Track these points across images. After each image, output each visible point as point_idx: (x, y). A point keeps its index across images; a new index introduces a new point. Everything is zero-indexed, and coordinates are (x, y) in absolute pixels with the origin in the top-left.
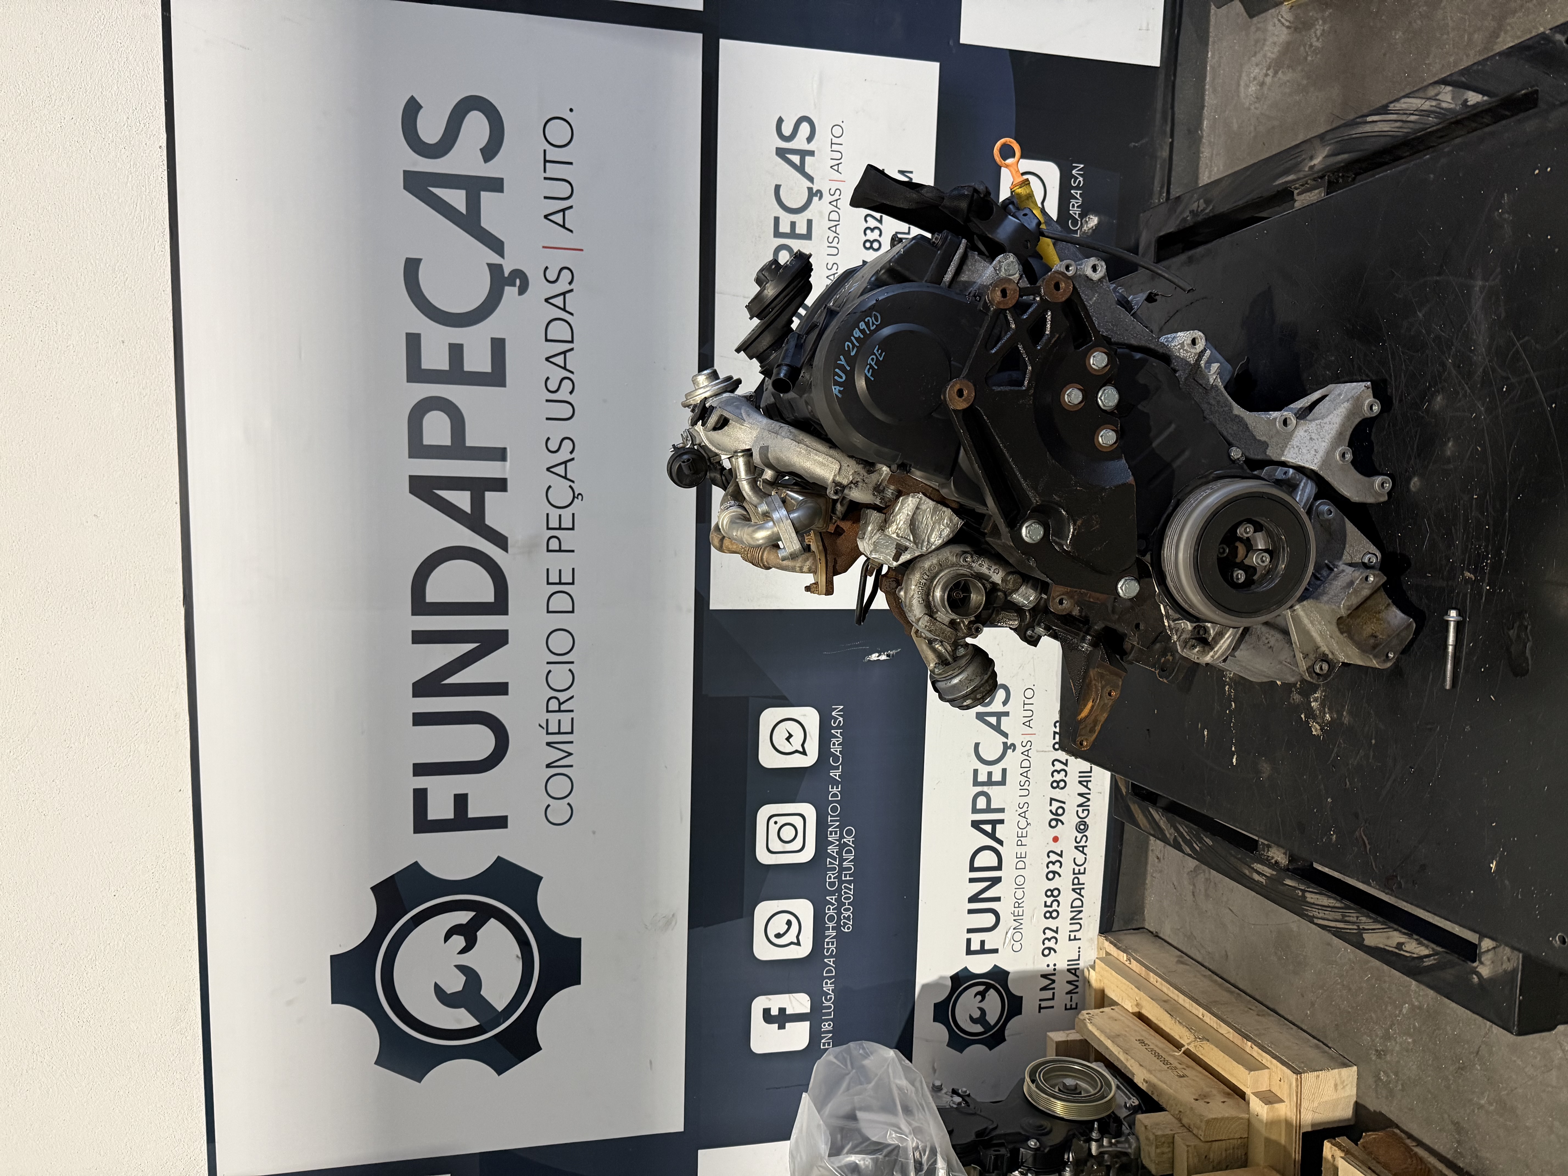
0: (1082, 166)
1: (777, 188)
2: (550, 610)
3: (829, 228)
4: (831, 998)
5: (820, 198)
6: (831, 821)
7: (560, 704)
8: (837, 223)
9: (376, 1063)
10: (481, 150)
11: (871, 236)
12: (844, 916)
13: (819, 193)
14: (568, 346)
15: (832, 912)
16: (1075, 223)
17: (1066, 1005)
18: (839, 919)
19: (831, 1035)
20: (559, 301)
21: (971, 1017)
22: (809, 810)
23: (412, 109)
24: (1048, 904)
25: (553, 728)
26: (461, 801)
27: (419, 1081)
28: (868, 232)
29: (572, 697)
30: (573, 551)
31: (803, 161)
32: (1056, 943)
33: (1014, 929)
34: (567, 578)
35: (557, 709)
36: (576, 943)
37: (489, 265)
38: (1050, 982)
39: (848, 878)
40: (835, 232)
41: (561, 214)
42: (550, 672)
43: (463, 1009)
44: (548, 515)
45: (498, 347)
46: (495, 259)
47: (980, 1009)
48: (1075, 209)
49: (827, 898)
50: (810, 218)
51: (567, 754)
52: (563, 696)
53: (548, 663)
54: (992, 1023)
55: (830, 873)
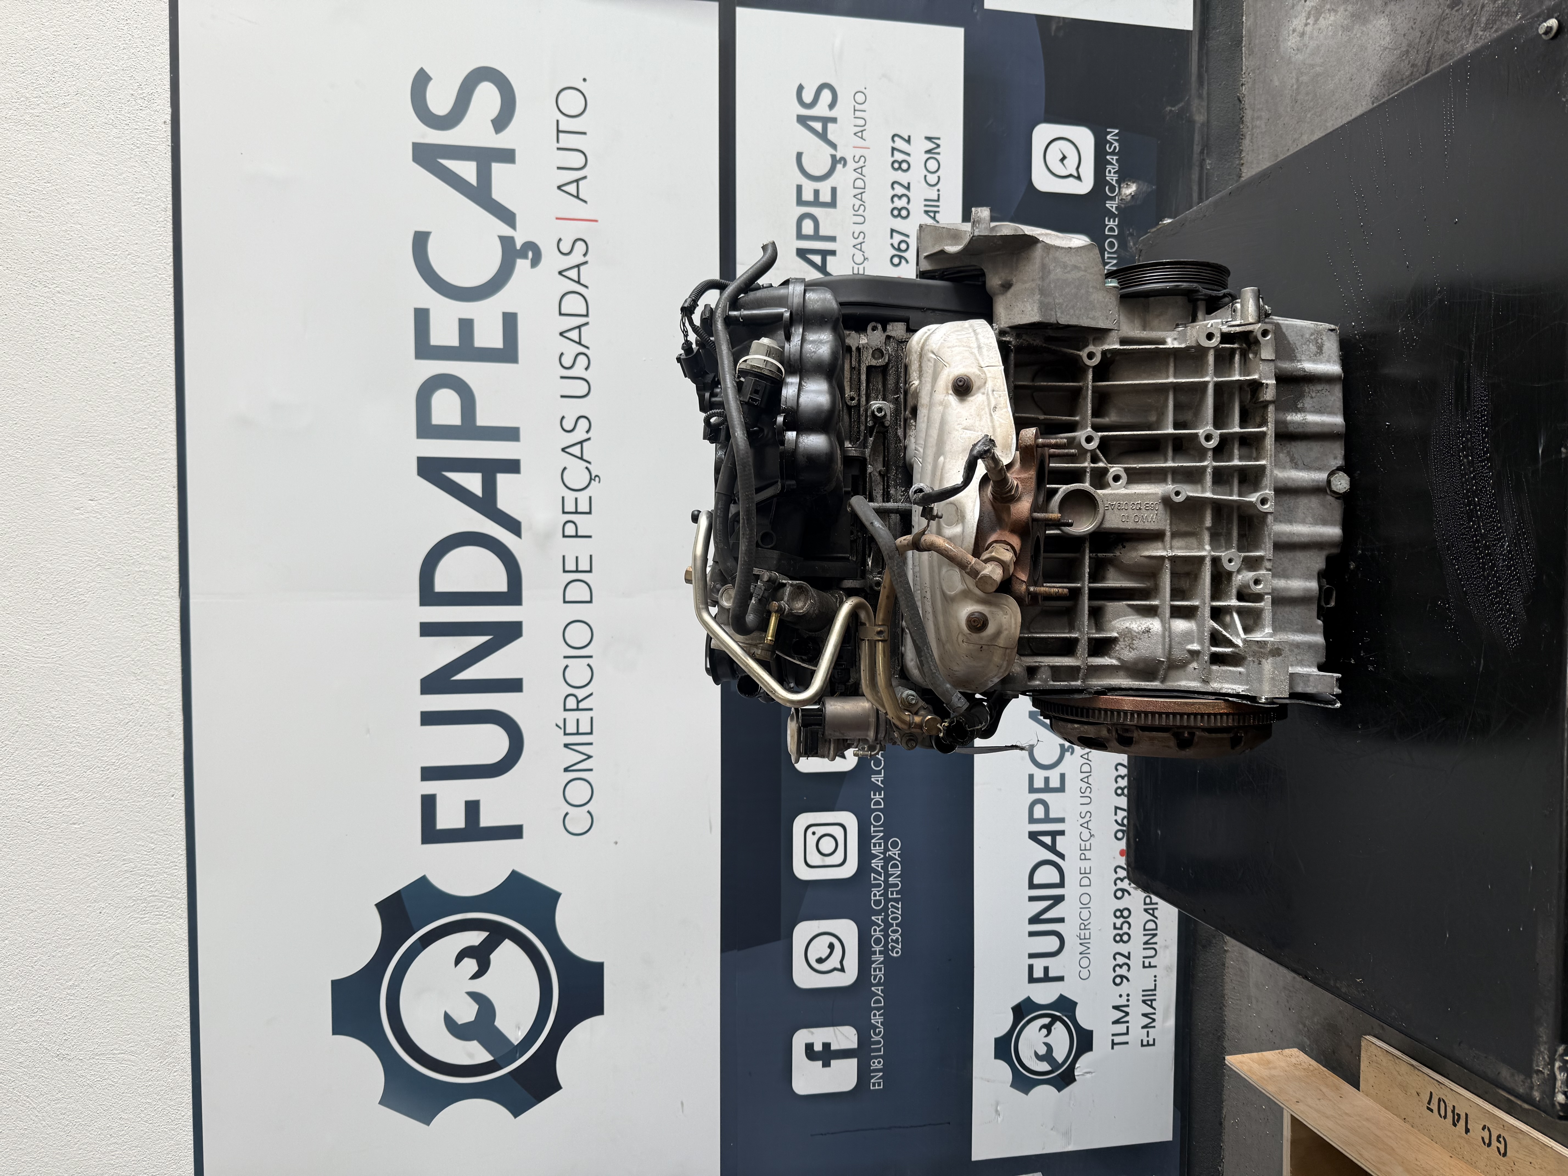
0: (1117, 131)
1: (799, 156)
2: (567, 599)
3: (854, 196)
4: (880, 1032)
5: (845, 165)
6: (875, 831)
7: (578, 702)
8: (863, 190)
9: (380, 1103)
10: (492, 121)
11: (899, 203)
12: (892, 939)
13: (843, 161)
14: (583, 320)
15: (878, 934)
16: (1112, 189)
17: (1142, 1041)
18: (887, 943)
19: (881, 1074)
20: (573, 274)
21: (1036, 1054)
22: (849, 819)
23: (421, 80)
24: (1118, 925)
25: (571, 729)
26: (472, 808)
27: (428, 1125)
28: (896, 199)
29: (591, 694)
30: (590, 537)
31: (825, 128)
32: (1129, 970)
33: (1081, 953)
34: (584, 565)
35: (575, 707)
36: (597, 969)
37: (501, 238)
38: (1123, 1014)
39: (895, 896)
40: (861, 200)
41: (575, 184)
42: (567, 666)
43: (475, 1043)
44: (563, 498)
45: (510, 321)
46: (507, 231)
47: (1047, 1045)
48: (1112, 175)
49: (873, 918)
50: (834, 186)
51: (586, 757)
52: (581, 694)
53: (565, 657)
54: (1060, 1060)
55: (874, 890)
